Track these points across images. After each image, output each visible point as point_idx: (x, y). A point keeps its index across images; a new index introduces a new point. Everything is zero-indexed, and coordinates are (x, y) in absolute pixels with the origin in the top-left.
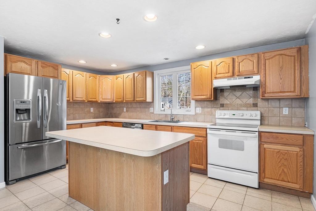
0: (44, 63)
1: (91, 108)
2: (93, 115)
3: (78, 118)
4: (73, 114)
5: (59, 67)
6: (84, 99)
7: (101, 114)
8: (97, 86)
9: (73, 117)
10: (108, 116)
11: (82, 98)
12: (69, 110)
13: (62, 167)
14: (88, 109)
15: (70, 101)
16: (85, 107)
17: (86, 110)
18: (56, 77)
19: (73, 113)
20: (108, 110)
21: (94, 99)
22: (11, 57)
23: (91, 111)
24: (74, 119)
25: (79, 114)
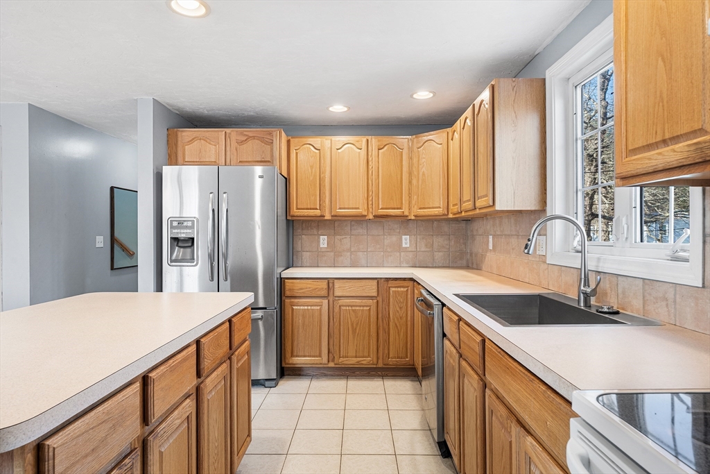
0: (242, 134)
1: (404, 237)
2: (411, 255)
3: (363, 262)
4: (351, 252)
5: (274, 136)
6: (362, 211)
7: (439, 256)
8: (405, 169)
9: (351, 259)
10: (464, 263)
11: (358, 208)
12: (340, 240)
13: (267, 383)
14: (394, 238)
15: (326, 218)
16: (384, 235)
17: (386, 242)
18: (269, 161)
19: (349, 250)
20: (465, 244)
21: (394, 209)
22: (184, 134)
23: (404, 245)
24: (354, 265)
25: (367, 251)
